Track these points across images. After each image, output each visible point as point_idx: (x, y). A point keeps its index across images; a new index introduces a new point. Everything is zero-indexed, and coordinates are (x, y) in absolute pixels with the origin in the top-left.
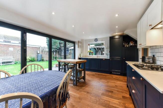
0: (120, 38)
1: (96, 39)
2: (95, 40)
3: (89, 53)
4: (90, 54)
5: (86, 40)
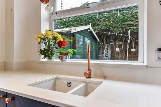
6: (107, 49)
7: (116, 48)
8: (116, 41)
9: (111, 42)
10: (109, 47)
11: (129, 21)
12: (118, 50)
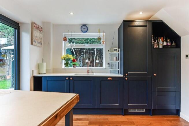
0: (146, 26)
1: (85, 25)
2: (83, 29)
3: (64, 62)
4: (67, 64)
5: (56, 26)
6: (80, 60)
7: (86, 59)
8: (86, 55)
9: (82, 55)
10: (81, 59)
11: (95, 42)
12: (87, 61)
